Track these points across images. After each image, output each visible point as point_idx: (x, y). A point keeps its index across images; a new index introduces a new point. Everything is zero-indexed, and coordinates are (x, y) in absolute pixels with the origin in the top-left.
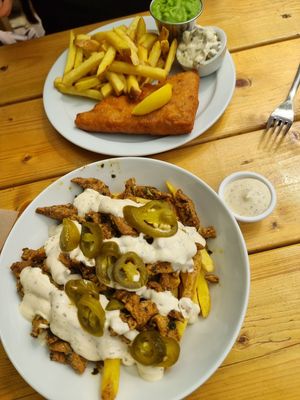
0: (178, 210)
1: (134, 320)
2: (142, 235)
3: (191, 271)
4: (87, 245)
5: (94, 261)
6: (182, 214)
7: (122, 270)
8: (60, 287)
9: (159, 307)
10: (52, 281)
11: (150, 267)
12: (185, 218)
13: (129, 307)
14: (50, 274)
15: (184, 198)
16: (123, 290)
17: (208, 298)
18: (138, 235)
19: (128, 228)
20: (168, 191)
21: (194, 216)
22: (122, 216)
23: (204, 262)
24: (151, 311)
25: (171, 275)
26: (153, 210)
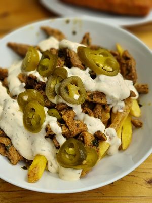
0: (121, 65)
1: (67, 127)
2: (88, 70)
3: (121, 111)
4: (44, 68)
5: (46, 79)
6: (124, 69)
7: (67, 89)
8: (14, 97)
9: (88, 127)
10: (8, 92)
11: (89, 94)
12: (125, 72)
13: (65, 117)
14: (7, 87)
15: (128, 56)
16: (64, 104)
17: (130, 136)
18: (85, 69)
19: (78, 62)
20: (117, 50)
21: (134, 71)
22: (76, 51)
23: (133, 108)
24: (81, 128)
25: (104, 106)
26: (101, 56)
